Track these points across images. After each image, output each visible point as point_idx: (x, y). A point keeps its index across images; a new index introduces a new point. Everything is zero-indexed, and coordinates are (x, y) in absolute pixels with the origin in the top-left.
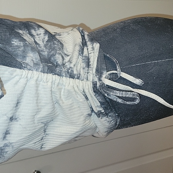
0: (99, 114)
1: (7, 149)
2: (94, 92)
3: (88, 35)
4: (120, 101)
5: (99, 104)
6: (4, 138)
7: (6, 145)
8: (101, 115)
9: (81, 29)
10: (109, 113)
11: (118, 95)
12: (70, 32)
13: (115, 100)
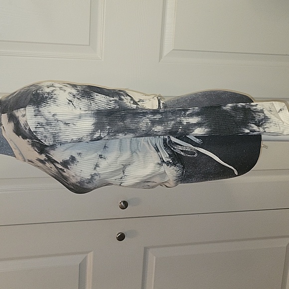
0: (168, 163)
1: (96, 177)
2: (164, 146)
3: (163, 103)
4: (182, 153)
5: (168, 156)
6: (95, 169)
7: (95, 174)
8: (169, 164)
9: (159, 98)
10: (177, 163)
11: (180, 149)
12: (152, 99)
13: (179, 153)
